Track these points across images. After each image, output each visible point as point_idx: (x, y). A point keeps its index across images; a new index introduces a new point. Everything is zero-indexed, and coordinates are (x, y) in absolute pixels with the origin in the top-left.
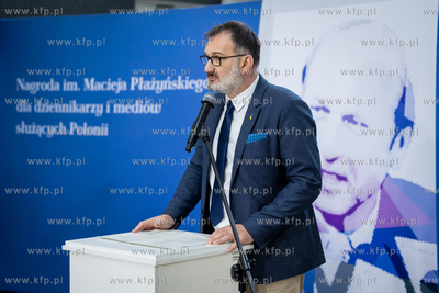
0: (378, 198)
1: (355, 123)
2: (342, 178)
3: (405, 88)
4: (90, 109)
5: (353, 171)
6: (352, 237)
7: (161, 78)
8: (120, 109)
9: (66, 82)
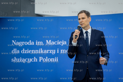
4: (49, 52)
8: (64, 51)
9: (37, 42)
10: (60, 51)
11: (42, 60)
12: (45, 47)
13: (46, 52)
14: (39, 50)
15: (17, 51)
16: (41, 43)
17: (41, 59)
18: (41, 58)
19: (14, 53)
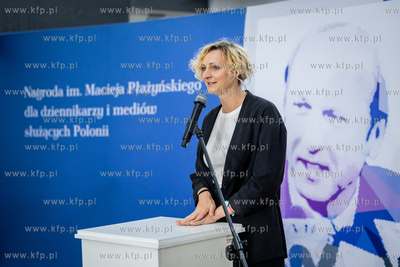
0: (358, 185)
1: (335, 117)
2: (324, 168)
3: (378, 84)
4: (92, 112)
5: (334, 160)
6: (335, 221)
7: (156, 81)
8: (119, 111)
9: (69, 88)
10: (111, 111)
11: (78, 133)
12: (85, 101)
13: (86, 112)
14: (72, 108)
16: (76, 91)
17: (77, 129)
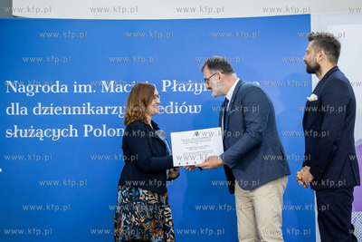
4: (110, 111)
9: (77, 84)
14: (81, 106)
15: (20, 110)
16: (88, 88)
17: (87, 129)
18: (89, 128)
19: (13, 113)
